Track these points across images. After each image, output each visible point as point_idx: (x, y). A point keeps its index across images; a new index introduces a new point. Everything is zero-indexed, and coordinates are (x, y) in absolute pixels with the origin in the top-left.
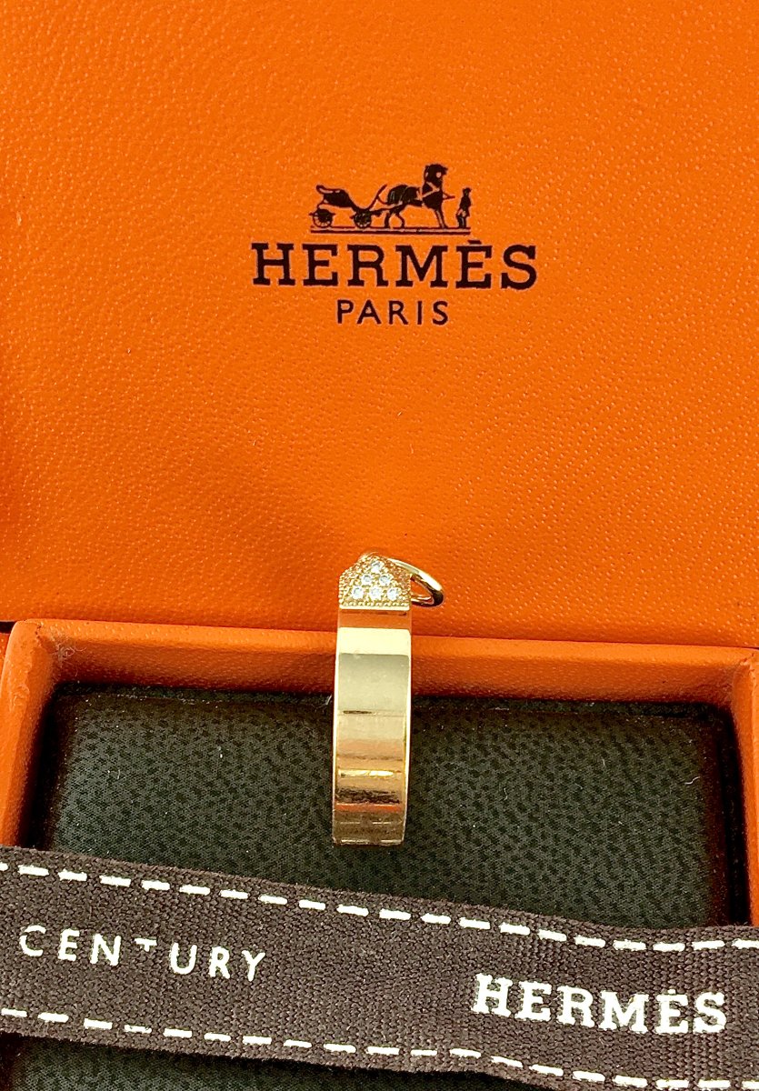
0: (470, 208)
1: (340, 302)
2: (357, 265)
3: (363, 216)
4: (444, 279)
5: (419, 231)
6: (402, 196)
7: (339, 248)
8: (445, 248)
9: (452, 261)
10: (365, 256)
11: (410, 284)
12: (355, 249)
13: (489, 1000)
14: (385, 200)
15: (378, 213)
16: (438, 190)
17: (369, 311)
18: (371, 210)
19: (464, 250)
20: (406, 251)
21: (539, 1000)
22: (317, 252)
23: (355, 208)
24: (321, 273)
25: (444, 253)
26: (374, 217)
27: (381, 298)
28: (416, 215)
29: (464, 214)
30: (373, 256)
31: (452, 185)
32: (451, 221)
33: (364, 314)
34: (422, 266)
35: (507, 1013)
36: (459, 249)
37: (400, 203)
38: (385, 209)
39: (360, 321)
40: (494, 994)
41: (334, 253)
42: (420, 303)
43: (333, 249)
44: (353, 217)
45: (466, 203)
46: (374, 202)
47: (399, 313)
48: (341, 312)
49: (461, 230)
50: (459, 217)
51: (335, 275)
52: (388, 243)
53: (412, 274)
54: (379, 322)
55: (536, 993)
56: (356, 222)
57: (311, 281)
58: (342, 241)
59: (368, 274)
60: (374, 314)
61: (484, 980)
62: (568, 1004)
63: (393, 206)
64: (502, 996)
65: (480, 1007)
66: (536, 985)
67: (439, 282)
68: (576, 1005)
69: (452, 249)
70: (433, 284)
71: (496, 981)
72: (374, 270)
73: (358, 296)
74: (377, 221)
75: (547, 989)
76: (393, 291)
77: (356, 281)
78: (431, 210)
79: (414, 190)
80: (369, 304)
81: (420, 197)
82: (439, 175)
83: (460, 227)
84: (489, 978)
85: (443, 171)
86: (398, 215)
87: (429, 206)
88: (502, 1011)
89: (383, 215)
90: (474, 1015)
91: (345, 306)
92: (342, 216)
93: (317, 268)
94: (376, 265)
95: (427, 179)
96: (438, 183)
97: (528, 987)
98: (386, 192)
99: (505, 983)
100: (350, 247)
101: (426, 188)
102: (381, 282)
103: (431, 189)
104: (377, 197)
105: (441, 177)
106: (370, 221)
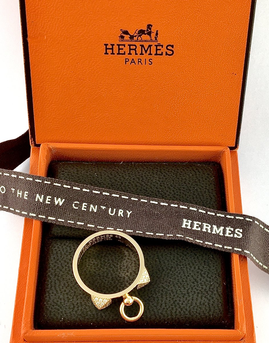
0: (158, 35)
1: (126, 59)
2: (130, 49)
3: (132, 37)
4: (151, 53)
5: (145, 41)
6: (142, 32)
7: (126, 45)
8: (152, 45)
9: (153, 48)
10: (132, 47)
11: (143, 54)
12: (130, 45)
13: (186, 225)
14: (137, 33)
15: (135, 36)
16: (150, 31)
17: (133, 61)
18: (134, 35)
19: (156, 46)
20: (142, 46)
21: (198, 226)
22: (120, 46)
23: (130, 35)
24: (121, 52)
25: (151, 47)
26: (134, 37)
27: (136, 58)
28: (145, 37)
29: (156, 37)
30: (134, 47)
31: (154, 30)
32: (154, 39)
33: (132, 62)
34: (146, 50)
35: (190, 228)
36: (155, 45)
37: (141, 34)
38: (137, 35)
39: (131, 64)
40: (187, 224)
41: (125, 47)
42: (145, 59)
43: (124, 45)
44: (129, 37)
45: (157, 34)
46: (134, 34)
47: (140, 62)
48: (126, 61)
49: (155, 41)
50: (155, 38)
51: (125, 52)
52: (138, 44)
53: (144, 52)
54: (135, 64)
55: (197, 224)
56: (130, 39)
57: (119, 54)
58: (127, 43)
59: (133, 52)
60: (134, 62)
61: (185, 220)
62: (205, 227)
63: (139, 35)
64: (189, 224)
65: (184, 226)
66: (197, 222)
67: (150, 54)
68: (207, 227)
69: (153, 45)
70: (149, 54)
71: (188, 221)
72: (134, 51)
73: (130, 57)
74: (135, 38)
75: (200, 223)
76: (139, 56)
77: (130, 54)
78: (149, 36)
79: (145, 30)
80: (133, 60)
81: (146, 32)
82: (150, 27)
83: (156, 40)
84: (186, 220)
85: (152, 26)
86: (140, 37)
87: (148, 35)
88: (189, 227)
89: (137, 37)
90: (182, 228)
91: (127, 60)
92: (127, 37)
93: (120, 50)
94: (135, 50)
95: (147, 28)
96: (150, 29)
97: (195, 223)
98: (138, 31)
99: (190, 221)
100: (129, 45)
101: (147, 30)
102: (136, 54)
103: (148, 30)
104: (135, 32)
105: (151, 28)
106: (133, 38)
